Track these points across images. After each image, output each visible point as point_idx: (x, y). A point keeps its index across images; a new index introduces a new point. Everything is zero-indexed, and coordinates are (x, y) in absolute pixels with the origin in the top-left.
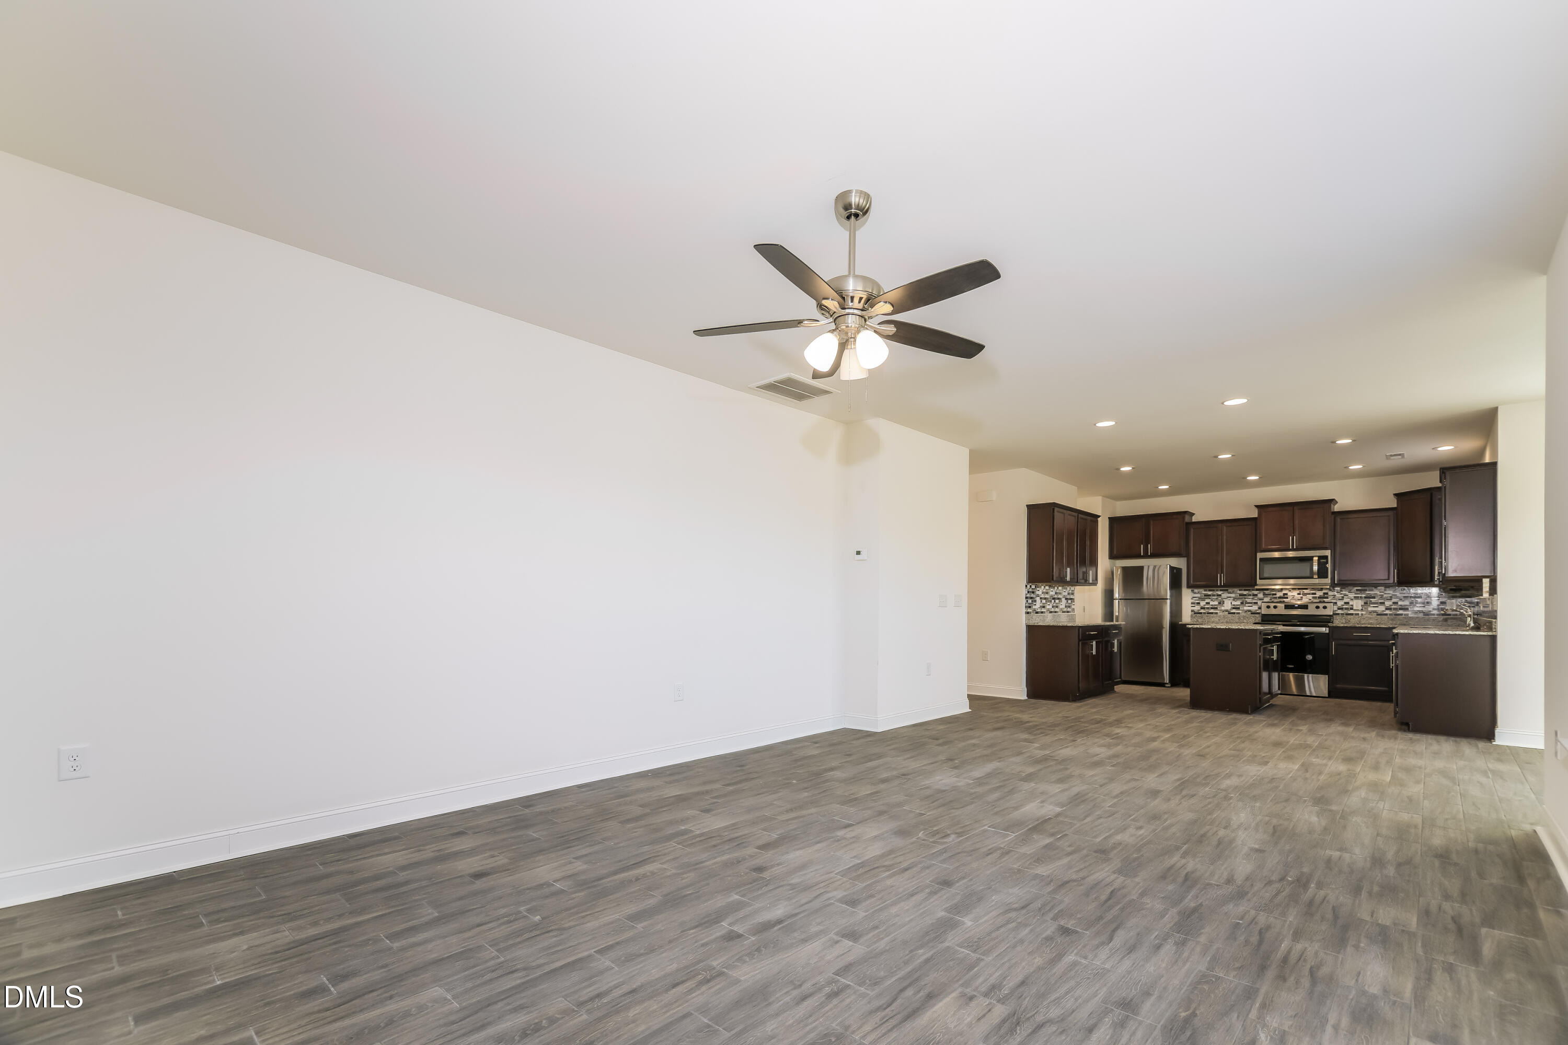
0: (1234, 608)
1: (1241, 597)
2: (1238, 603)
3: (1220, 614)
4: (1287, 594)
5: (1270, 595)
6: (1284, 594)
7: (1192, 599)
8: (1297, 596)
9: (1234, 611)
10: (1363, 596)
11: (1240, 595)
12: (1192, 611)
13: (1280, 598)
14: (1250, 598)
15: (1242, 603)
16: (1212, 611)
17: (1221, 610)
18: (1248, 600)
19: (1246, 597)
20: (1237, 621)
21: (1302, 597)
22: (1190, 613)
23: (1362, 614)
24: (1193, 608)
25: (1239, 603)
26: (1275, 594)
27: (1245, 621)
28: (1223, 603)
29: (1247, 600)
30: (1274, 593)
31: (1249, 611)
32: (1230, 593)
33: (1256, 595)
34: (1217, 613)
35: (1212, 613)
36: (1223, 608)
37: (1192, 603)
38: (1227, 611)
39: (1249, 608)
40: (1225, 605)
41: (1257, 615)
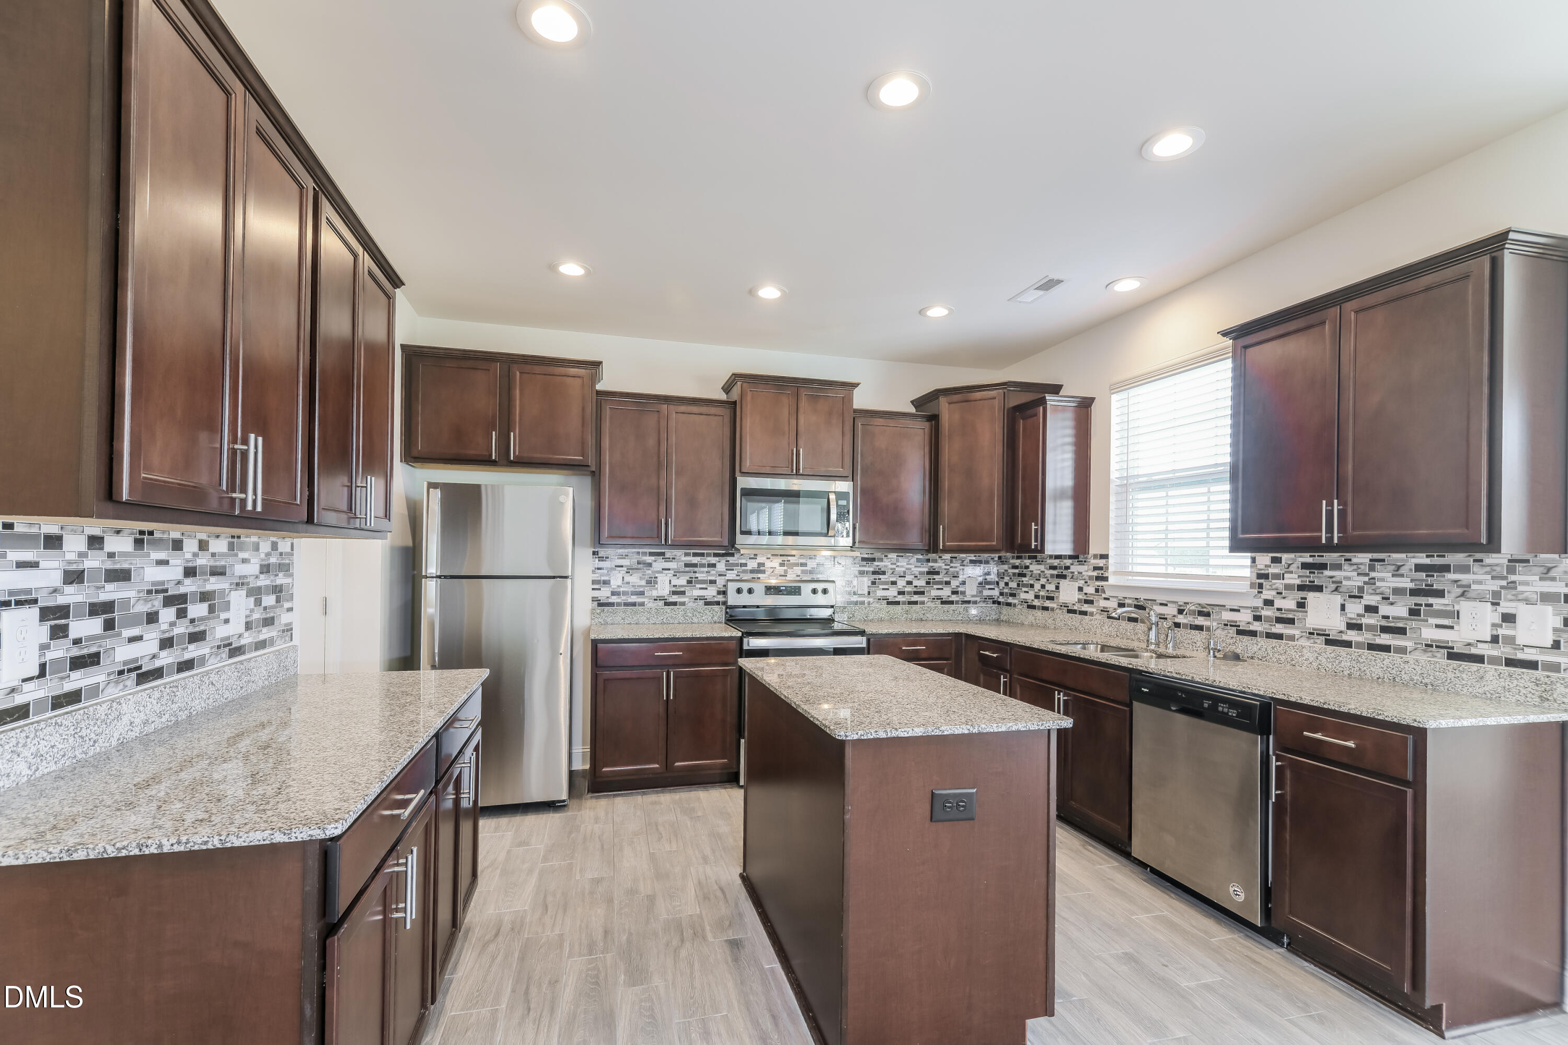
0: (674, 593)
1: (687, 569)
2: (682, 581)
3: (650, 604)
4: (763, 565)
5: (737, 565)
6: (760, 565)
7: (593, 572)
8: (778, 568)
9: (674, 598)
10: (872, 569)
11: (687, 565)
12: (594, 599)
13: (752, 571)
14: (703, 572)
15: (689, 582)
16: (633, 599)
17: (650, 597)
18: (701, 576)
19: (696, 569)
20: (681, 619)
21: (786, 571)
22: (590, 605)
23: (869, 603)
24: (596, 594)
25: (684, 583)
26: (745, 565)
27: (695, 620)
28: (656, 583)
29: (697, 575)
30: (743, 561)
31: (701, 598)
32: (667, 560)
33: (714, 565)
34: (642, 604)
35: (634, 604)
36: (655, 593)
37: (594, 582)
38: (661, 598)
39: (702, 593)
40: (659, 586)
41: (716, 608)
